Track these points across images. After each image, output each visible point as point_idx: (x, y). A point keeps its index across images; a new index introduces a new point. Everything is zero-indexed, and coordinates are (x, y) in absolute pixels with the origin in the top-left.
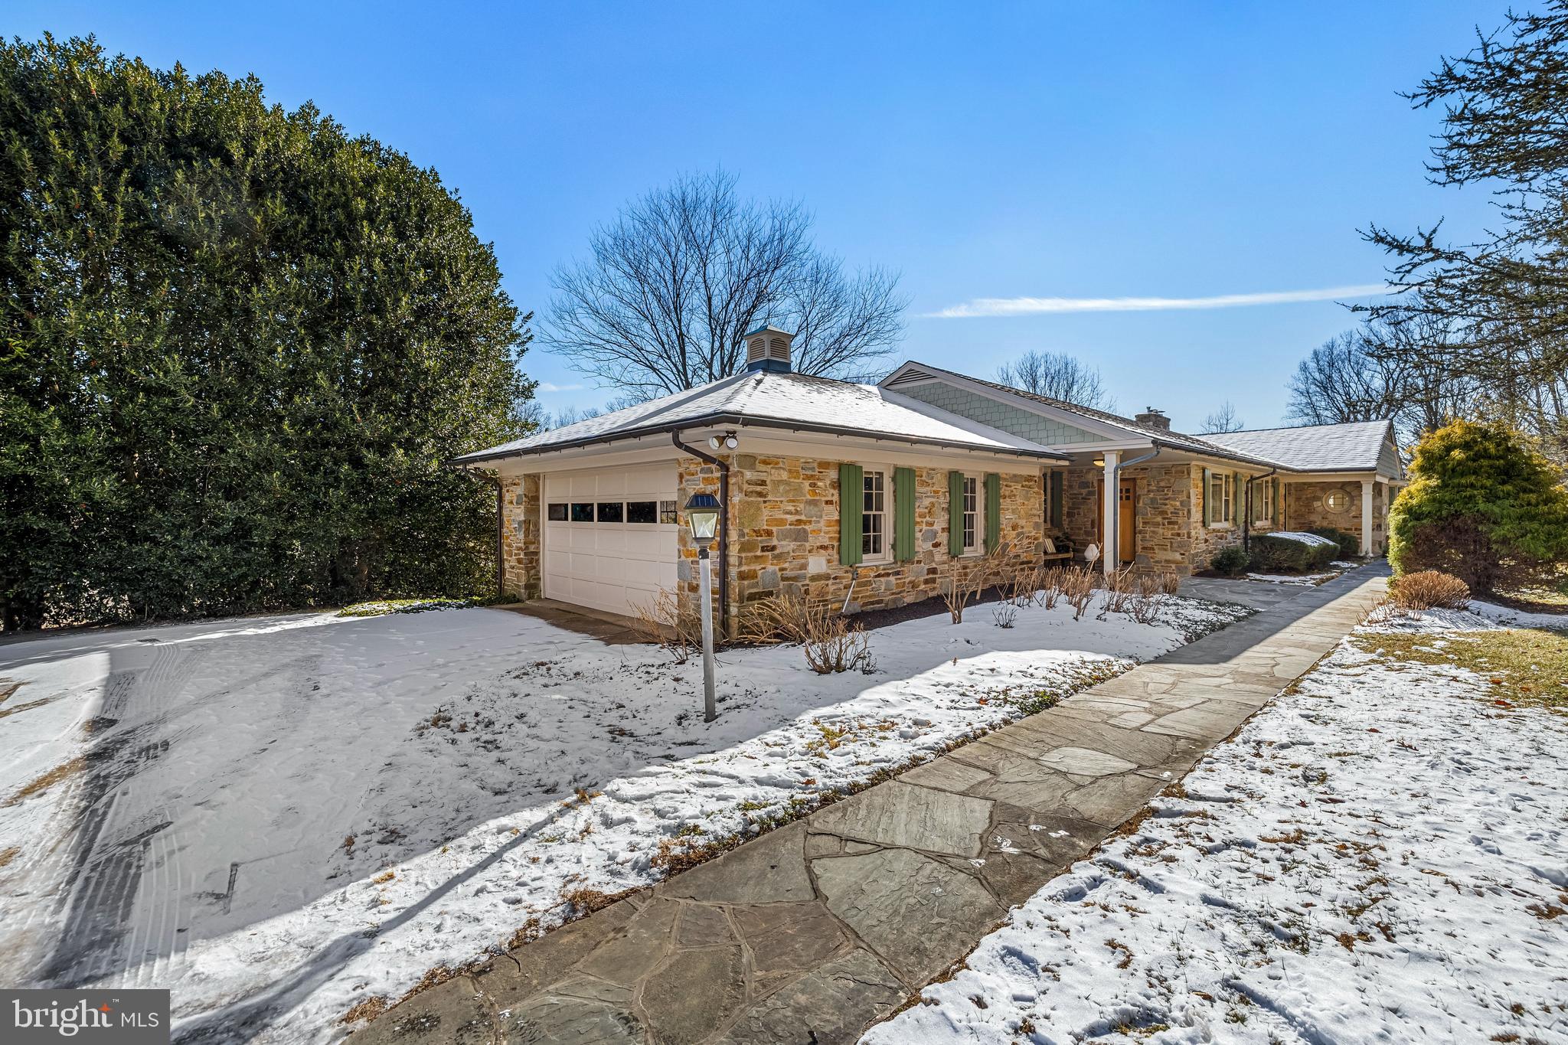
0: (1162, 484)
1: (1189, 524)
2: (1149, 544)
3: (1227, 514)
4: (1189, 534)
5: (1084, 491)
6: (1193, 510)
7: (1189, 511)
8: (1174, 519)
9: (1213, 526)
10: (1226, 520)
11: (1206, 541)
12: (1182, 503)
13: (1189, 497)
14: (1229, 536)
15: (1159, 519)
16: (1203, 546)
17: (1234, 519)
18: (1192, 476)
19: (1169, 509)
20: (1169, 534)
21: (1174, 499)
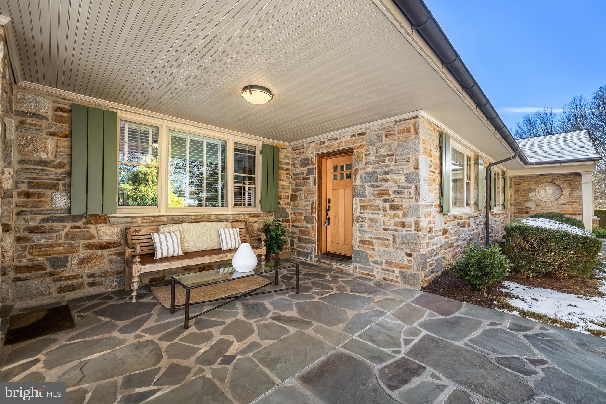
0: (383, 152)
1: (416, 209)
2: (367, 237)
3: (468, 199)
4: (417, 224)
5: (305, 170)
6: (424, 187)
7: (417, 189)
8: (397, 202)
9: (455, 211)
10: (468, 205)
11: (445, 232)
12: (407, 176)
13: (417, 168)
14: (472, 223)
15: (379, 202)
16: (441, 240)
17: (477, 205)
18: (422, 135)
19: (391, 186)
20: (391, 223)
21: (398, 172)
